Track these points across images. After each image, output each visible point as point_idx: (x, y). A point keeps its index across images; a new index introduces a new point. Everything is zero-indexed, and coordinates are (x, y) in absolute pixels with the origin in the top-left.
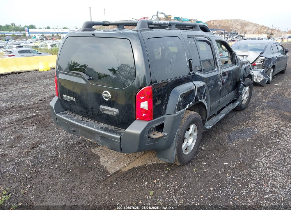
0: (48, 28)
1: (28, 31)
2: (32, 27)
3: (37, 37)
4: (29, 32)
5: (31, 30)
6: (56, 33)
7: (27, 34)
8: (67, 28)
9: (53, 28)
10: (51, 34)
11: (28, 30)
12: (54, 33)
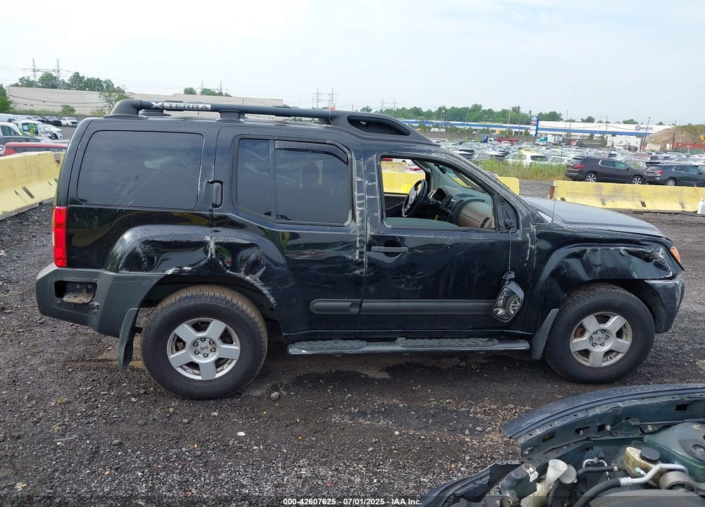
0: (590, 120)
1: (537, 125)
2: (554, 117)
3: (551, 139)
4: (539, 127)
5: (542, 124)
6: (600, 132)
7: (533, 130)
8: (635, 123)
9: (601, 122)
10: (588, 135)
11: (538, 123)
12: (596, 132)
